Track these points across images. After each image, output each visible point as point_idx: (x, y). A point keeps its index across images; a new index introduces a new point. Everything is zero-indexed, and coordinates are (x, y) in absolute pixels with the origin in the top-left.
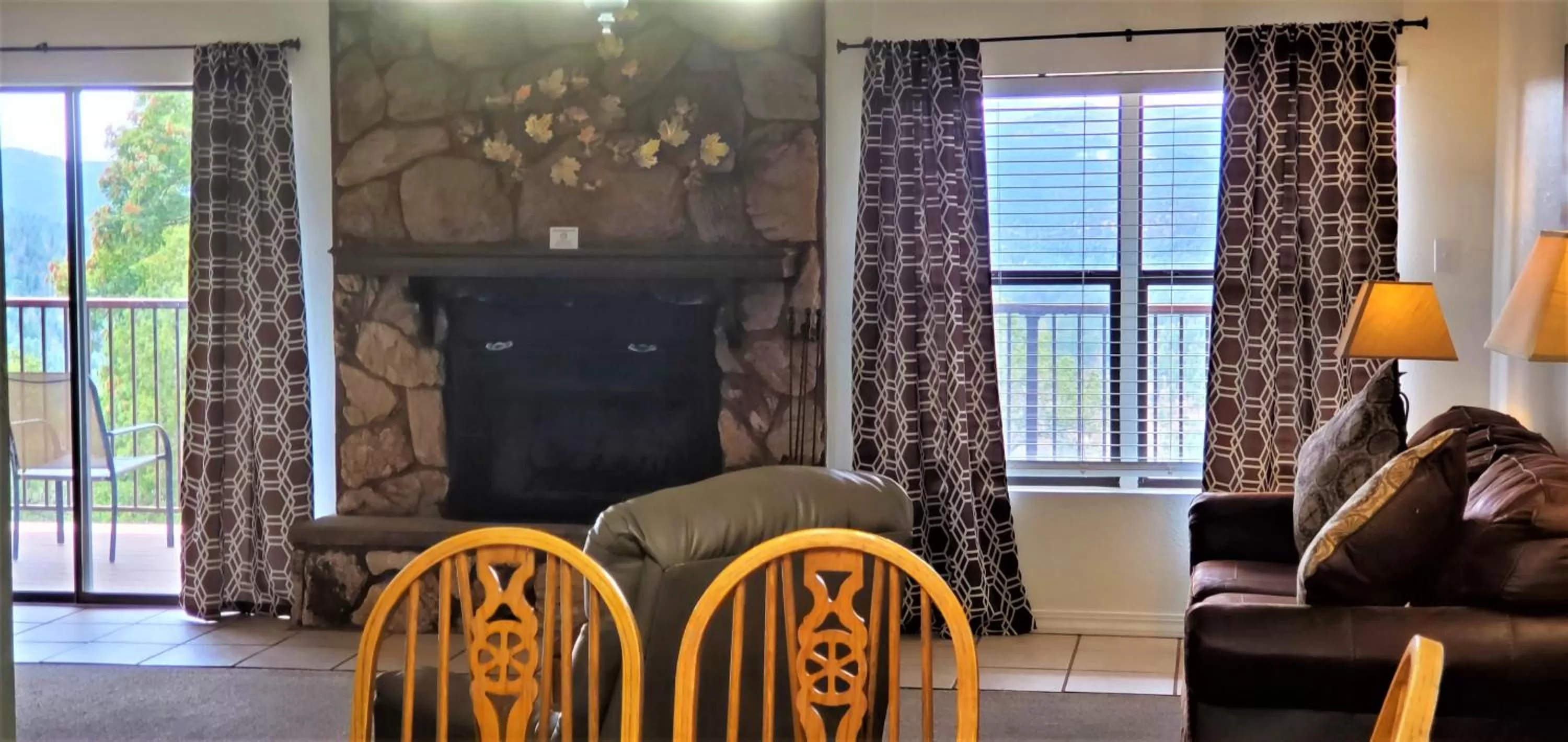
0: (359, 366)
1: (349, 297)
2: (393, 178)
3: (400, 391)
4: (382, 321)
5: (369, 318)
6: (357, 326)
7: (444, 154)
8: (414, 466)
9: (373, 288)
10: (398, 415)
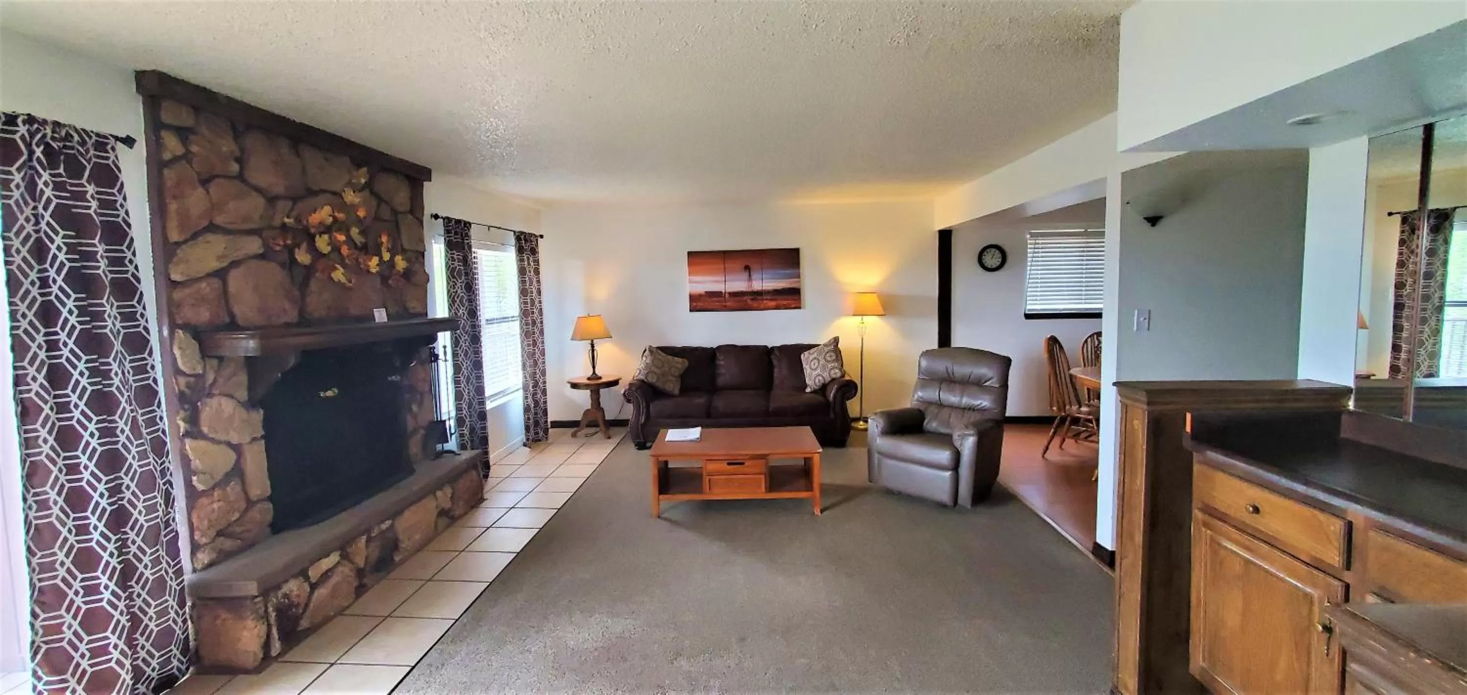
0: (204, 437)
1: (192, 379)
2: (221, 274)
3: (237, 448)
4: (222, 394)
5: (210, 395)
6: (199, 404)
7: (262, 257)
8: (250, 503)
9: (212, 367)
10: (237, 472)
